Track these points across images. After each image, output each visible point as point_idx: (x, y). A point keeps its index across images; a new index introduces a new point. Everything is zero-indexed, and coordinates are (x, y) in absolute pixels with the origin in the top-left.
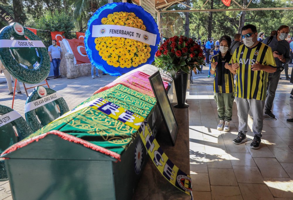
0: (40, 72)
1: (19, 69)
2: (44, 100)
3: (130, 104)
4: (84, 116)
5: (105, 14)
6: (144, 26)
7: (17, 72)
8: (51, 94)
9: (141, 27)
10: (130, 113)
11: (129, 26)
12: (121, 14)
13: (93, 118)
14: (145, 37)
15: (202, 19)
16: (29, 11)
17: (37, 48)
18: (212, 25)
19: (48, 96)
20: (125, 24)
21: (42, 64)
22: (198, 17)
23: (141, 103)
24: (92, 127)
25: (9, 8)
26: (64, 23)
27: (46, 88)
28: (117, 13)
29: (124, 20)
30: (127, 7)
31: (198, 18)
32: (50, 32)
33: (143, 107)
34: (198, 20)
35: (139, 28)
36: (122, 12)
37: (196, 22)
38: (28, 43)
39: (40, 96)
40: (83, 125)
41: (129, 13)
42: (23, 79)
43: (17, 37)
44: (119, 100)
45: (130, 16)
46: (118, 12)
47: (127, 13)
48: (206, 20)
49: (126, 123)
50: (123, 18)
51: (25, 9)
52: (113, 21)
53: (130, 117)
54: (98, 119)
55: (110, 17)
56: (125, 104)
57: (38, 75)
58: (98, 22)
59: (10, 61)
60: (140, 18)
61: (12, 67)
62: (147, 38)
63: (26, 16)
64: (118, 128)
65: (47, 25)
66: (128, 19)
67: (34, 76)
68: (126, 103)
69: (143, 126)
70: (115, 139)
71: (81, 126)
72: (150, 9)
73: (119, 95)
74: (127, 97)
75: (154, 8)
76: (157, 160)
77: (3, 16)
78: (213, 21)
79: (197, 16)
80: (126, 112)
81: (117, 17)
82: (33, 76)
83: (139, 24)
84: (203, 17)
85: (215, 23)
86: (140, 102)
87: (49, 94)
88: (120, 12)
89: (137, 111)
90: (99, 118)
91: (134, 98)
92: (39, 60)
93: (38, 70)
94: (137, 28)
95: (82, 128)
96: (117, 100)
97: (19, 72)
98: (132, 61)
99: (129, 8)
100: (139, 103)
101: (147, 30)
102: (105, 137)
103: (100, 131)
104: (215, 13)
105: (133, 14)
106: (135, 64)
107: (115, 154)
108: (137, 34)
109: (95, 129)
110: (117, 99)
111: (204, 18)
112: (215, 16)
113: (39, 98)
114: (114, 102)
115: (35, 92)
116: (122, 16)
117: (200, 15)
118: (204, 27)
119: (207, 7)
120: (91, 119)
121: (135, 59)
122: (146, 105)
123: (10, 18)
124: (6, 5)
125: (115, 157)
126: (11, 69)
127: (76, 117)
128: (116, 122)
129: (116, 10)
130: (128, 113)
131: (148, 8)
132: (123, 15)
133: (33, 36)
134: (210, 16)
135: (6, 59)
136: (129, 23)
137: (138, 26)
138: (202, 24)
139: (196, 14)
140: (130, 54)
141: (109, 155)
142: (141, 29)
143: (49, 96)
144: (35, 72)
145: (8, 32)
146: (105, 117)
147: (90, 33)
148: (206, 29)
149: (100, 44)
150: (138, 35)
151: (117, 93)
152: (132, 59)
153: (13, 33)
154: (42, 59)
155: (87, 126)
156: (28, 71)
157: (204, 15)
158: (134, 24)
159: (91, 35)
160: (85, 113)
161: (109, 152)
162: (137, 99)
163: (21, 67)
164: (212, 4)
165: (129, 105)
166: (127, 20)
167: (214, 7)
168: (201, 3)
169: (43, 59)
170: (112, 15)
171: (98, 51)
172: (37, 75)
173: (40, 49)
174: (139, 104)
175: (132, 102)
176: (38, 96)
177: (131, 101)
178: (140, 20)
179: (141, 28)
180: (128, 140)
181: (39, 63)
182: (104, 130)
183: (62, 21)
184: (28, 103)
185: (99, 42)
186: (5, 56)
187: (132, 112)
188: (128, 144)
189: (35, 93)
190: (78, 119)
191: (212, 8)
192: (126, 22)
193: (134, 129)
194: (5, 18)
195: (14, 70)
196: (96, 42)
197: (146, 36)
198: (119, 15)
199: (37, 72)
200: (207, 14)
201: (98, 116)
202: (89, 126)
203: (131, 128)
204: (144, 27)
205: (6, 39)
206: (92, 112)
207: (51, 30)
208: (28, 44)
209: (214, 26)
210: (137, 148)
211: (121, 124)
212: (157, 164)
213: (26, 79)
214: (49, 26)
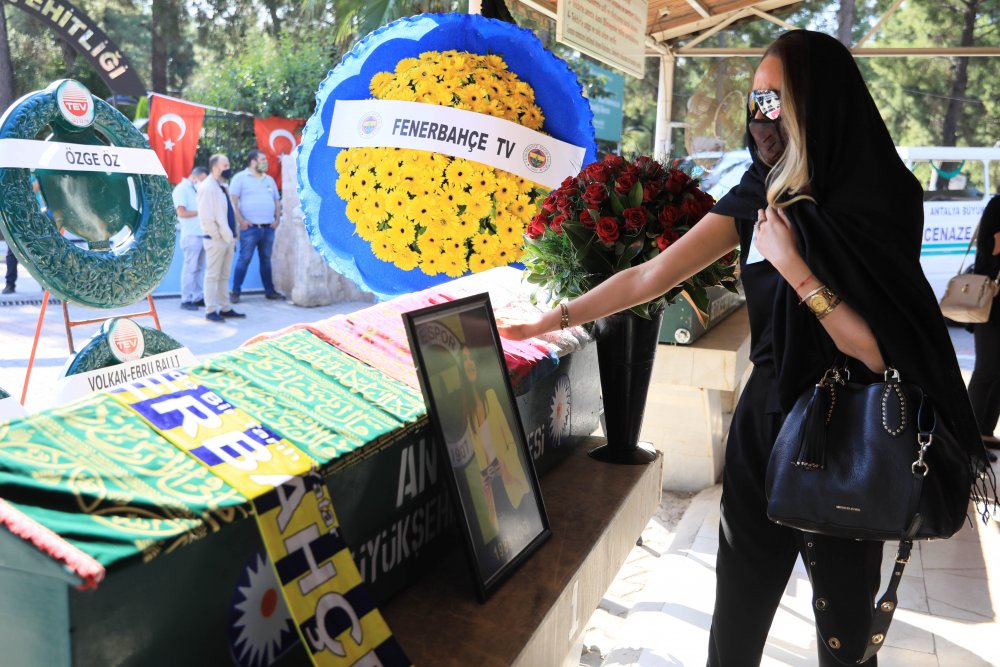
0: (130, 265)
1: (53, 250)
2: (129, 372)
3: (294, 404)
4: (61, 419)
5: (389, 57)
6: (537, 112)
7: (44, 259)
8: (160, 351)
9: (521, 115)
10: (264, 435)
11: (472, 109)
12: (448, 60)
13: (90, 432)
14: (534, 156)
15: (917, 89)
16: (204, 35)
17: (134, 176)
18: (967, 117)
19: (146, 360)
20: (456, 100)
21: (144, 237)
22: (898, 79)
23: (349, 408)
24: (62, 460)
25: (139, 22)
26: (307, 86)
27: (143, 330)
28: (434, 55)
29: (456, 82)
30: (475, 32)
31: (897, 85)
32: (251, 119)
33: (343, 424)
34: (899, 91)
35: (516, 116)
36: (453, 52)
37: (889, 100)
38: (100, 157)
39: (118, 354)
40: (35, 448)
41: (482, 58)
42: (61, 285)
43: (65, 132)
44: (252, 385)
45: (480, 70)
46: (440, 51)
47: (475, 56)
48: (935, 93)
49: (216, 468)
50: (452, 78)
51: (193, 28)
52: (413, 89)
53: (251, 449)
54: (111, 438)
55: (407, 68)
56: (270, 402)
57: (122, 277)
58: (358, 89)
59: (24, 215)
60: (521, 78)
61: (28, 240)
62: (541, 158)
63: (193, 54)
64: (169, 482)
65: (246, 93)
66: (471, 81)
67: (105, 280)
68: (275, 398)
69: (288, 488)
70: (123, 514)
71: (24, 449)
72: (613, 40)
73: (269, 368)
74: (300, 377)
75: (641, 35)
76: (321, 630)
77: (95, 53)
78: (974, 98)
79: (891, 77)
80: (249, 433)
81: (429, 73)
82: (100, 278)
83: (514, 103)
84: (921, 79)
85: (980, 109)
86: (343, 406)
87: (152, 350)
88: (445, 52)
89: (304, 433)
90: (116, 435)
91: (332, 385)
92: (134, 221)
93: (123, 258)
94: (506, 116)
95: (26, 458)
96: (244, 384)
97: (52, 261)
98: (471, 252)
99: (486, 37)
100: (337, 405)
101: (546, 129)
102: (88, 499)
103: (89, 477)
104: (983, 61)
105: (496, 59)
106: (483, 262)
107: (87, 562)
108: (501, 141)
109: (72, 469)
110: (245, 379)
111: (927, 82)
112: (981, 77)
113: (113, 361)
114: (222, 389)
115: (101, 337)
116: (448, 67)
117: (908, 68)
118: (925, 122)
119: (944, 35)
120: (81, 435)
121: (485, 242)
122: (366, 416)
123: (116, 62)
124: (130, 12)
125: (76, 572)
126: (24, 246)
127: (27, 419)
128: (181, 457)
129: (431, 43)
130: (255, 437)
131: (605, 36)
132: (453, 63)
133: (126, 131)
134: (954, 77)
135: (14, 208)
136: (474, 99)
137: (509, 109)
138: (915, 110)
139: (889, 67)
140: (463, 223)
141: (62, 561)
142: (520, 122)
143: (153, 358)
144: (111, 264)
145: (33, 114)
146: (147, 434)
147: (322, 132)
148: (933, 133)
149: (353, 173)
150: (504, 146)
151: (265, 361)
152: (469, 244)
153: (53, 116)
154: (145, 219)
155: (45, 453)
156: (85, 260)
157: (925, 71)
158: (495, 103)
159: (326, 136)
160: (71, 412)
161: (64, 548)
162: (343, 391)
163: (60, 242)
164: (970, 20)
165: (283, 408)
166: (465, 85)
167: (977, 32)
168: (916, 17)
169: (151, 220)
170: (414, 61)
171: (345, 203)
172: (117, 275)
173: (143, 181)
174: (337, 410)
175: (310, 399)
176: (108, 354)
177: (308, 394)
178: (522, 86)
179: (523, 118)
180: (177, 527)
181: (134, 231)
182: (104, 478)
183: (299, 80)
184: (67, 375)
185: (352, 168)
186: (10, 198)
187: (272, 434)
188: (170, 541)
189: (101, 342)
190: (31, 427)
191: (968, 39)
192: (461, 93)
193: (239, 494)
194: (102, 60)
195: (33, 252)
196: (339, 164)
197: (538, 152)
198: (440, 65)
199: (119, 266)
200: (944, 65)
201: (119, 426)
202: (56, 454)
203: (227, 486)
204: (533, 116)
205: (24, 138)
206: (102, 411)
207: (256, 111)
208: (100, 160)
209: (976, 125)
210: (255, 570)
211: (192, 470)
212: (318, 645)
213: (73, 287)
214: (250, 95)
